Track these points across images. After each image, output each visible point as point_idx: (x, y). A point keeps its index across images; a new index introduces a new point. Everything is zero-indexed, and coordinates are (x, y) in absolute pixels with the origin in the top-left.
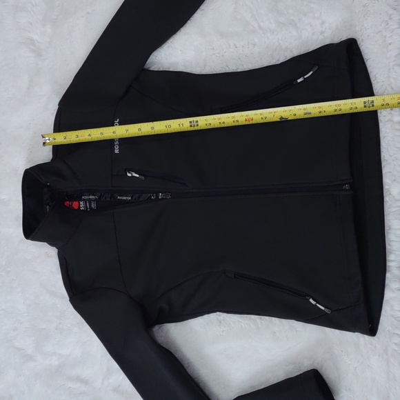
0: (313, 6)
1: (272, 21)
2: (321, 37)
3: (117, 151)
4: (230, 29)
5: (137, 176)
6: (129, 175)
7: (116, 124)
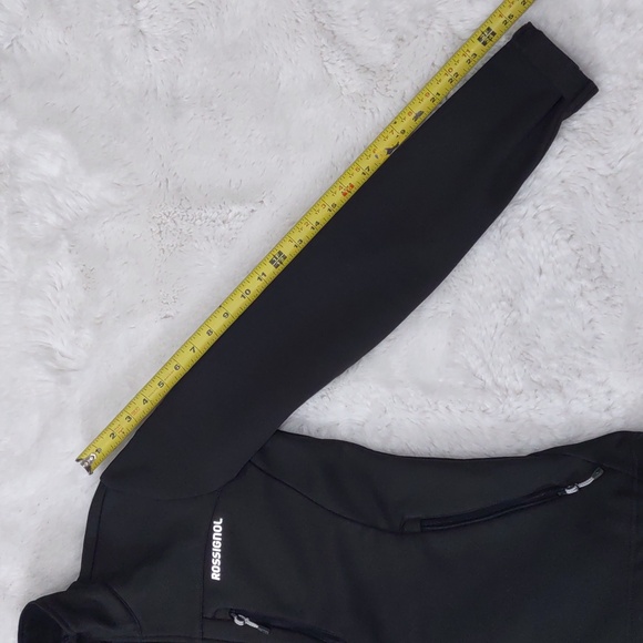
0: (593, 361)
1: (519, 378)
2: (606, 417)
3: (216, 576)
4: (441, 380)
5: (256, 626)
6: (237, 621)
7: (218, 526)
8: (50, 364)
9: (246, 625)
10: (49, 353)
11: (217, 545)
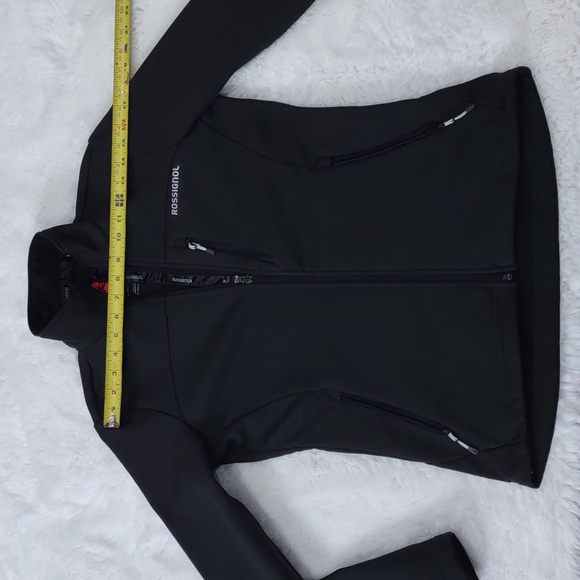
0: (470, 18)
1: (411, 37)
2: (480, 64)
3: (174, 212)
5: (204, 249)
6: (191, 247)
7: (176, 172)
8: (52, 54)
9: (197, 250)
10: (51, 46)
11: (175, 187)
